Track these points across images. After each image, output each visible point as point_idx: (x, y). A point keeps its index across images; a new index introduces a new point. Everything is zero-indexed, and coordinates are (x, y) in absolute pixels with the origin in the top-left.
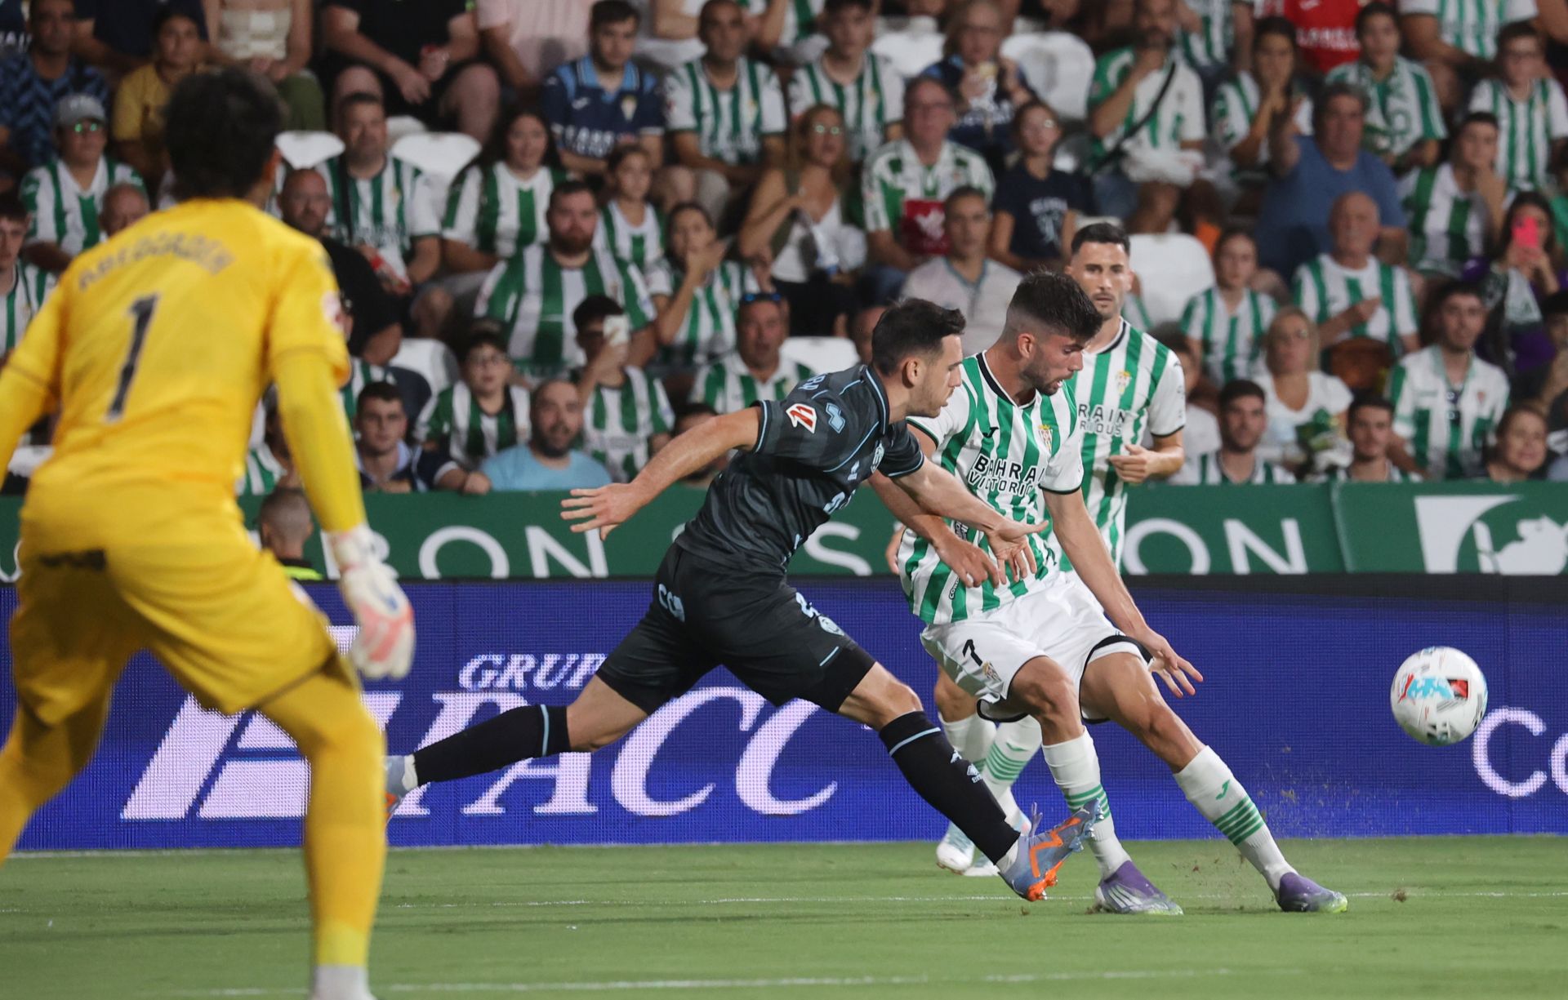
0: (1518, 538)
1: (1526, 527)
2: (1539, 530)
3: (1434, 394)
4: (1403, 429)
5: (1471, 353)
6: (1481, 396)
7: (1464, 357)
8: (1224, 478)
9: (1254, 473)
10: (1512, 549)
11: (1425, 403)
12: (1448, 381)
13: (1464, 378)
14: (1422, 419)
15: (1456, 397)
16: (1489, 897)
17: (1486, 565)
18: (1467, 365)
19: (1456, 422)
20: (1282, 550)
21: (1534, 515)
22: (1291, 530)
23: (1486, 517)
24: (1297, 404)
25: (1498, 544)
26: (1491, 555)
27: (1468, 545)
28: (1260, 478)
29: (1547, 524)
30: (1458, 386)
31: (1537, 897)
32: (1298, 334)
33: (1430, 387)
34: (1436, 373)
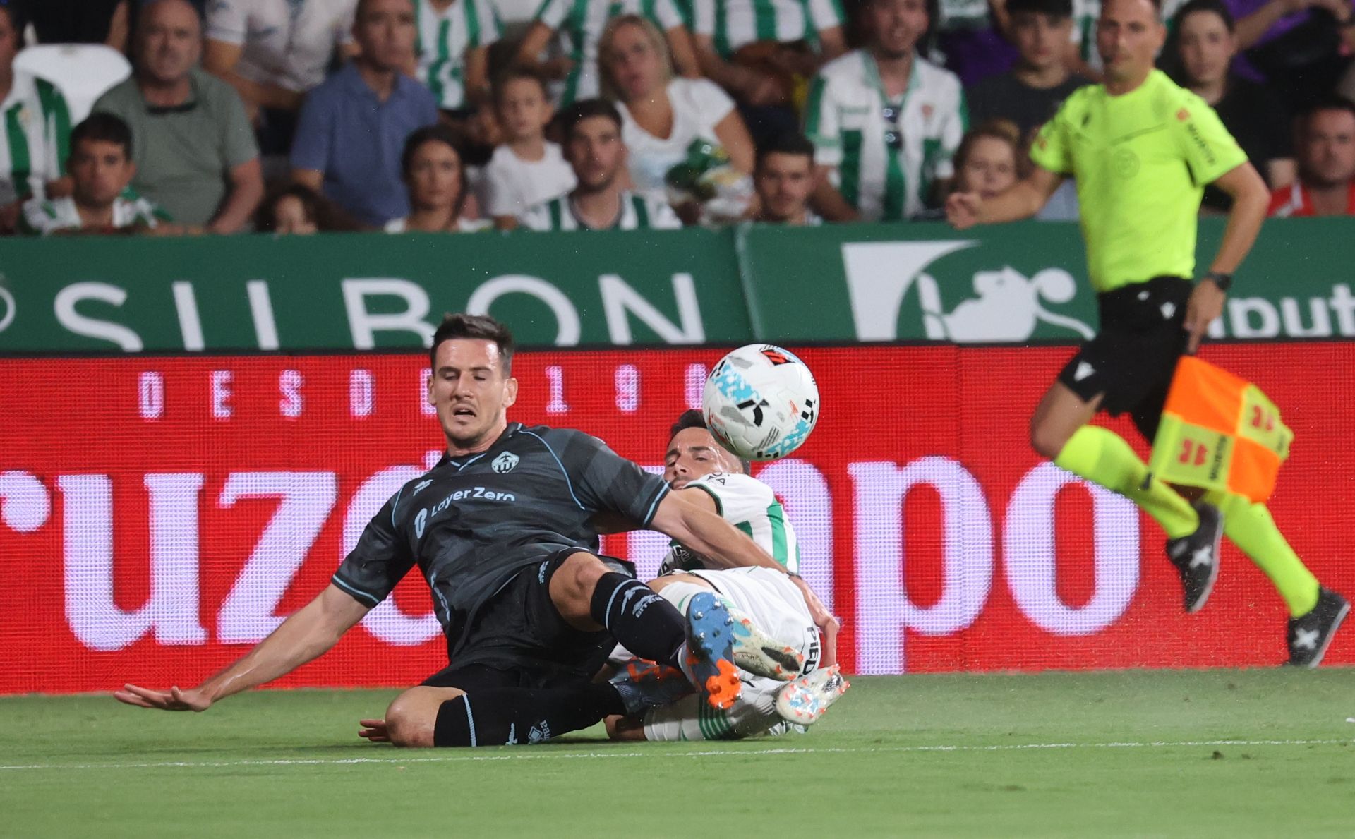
0: (974, 296)
1: (983, 281)
2: (1001, 283)
3: (866, 111)
4: (829, 156)
5: (913, 54)
6: (927, 110)
7: (902, 63)
8: (582, 226)
9: (620, 215)
10: (966, 310)
11: (852, 123)
12: (884, 95)
13: (905, 90)
14: (852, 142)
15: (894, 115)
16: (936, 751)
17: (934, 330)
18: (909, 71)
19: (896, 145)
20: (672, 313)
21: (994, 265)
22: (684, 286)
23: (935, 269)
24: (664, 130)
25: (950, 303)
26: (938, 317)
27: (910, 306)
28: (629, 221)
29: (1010, 277)
30: (896, 100)
31: (998, 750)
32: (638, 49)
33: (862, 103)
34: (866, 83)
